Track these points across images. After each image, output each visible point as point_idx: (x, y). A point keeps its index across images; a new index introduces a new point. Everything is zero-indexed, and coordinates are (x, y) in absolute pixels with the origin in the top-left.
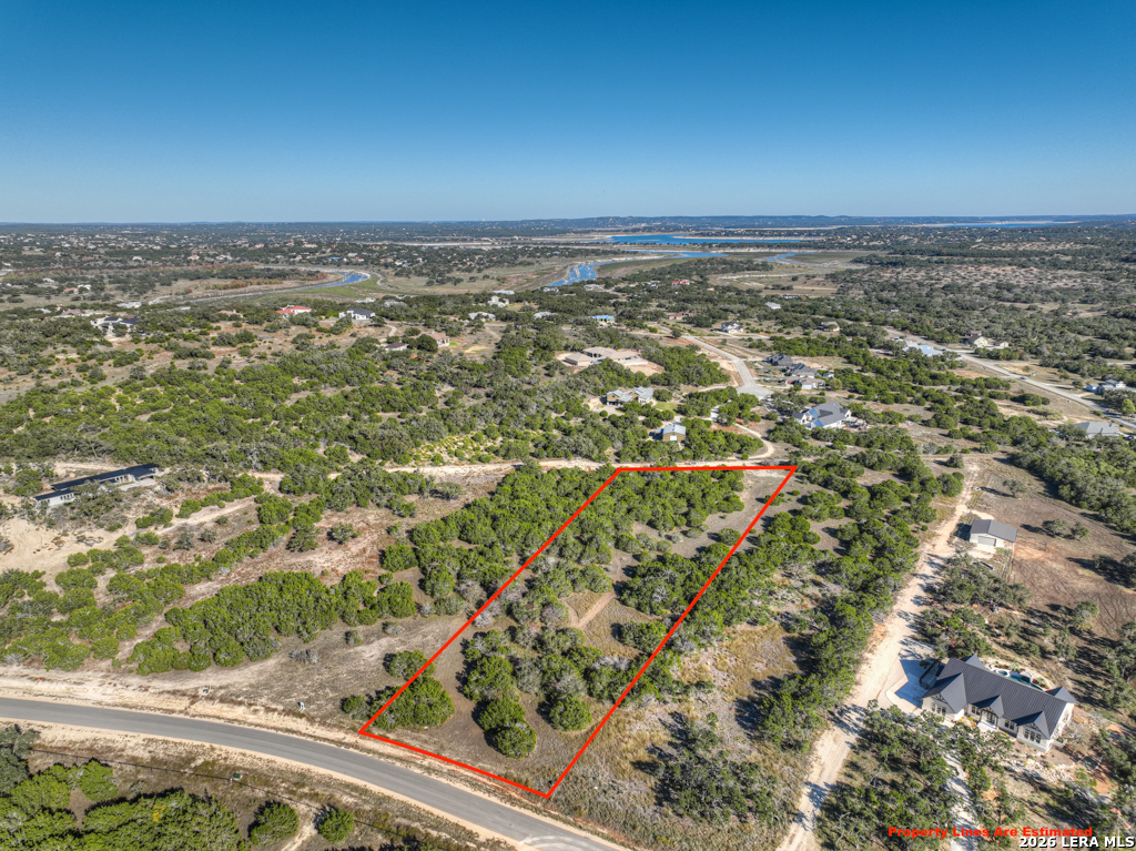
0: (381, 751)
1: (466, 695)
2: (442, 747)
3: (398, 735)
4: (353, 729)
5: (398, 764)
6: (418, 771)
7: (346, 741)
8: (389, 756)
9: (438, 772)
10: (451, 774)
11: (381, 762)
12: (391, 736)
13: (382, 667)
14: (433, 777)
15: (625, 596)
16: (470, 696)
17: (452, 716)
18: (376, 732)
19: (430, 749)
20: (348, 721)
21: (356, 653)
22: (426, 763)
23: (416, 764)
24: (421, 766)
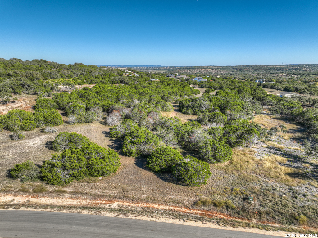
0: (61, 204)
1: (124, 154)
2: (124, 190)
3: (75, 187)
4: (24, 191)
5: (85, 212)
6: (111, 215)
7: (15, 202)
8: (70, 207)
9: (134, 212)
10: (147, 211)
11: (64, 214)
12: (68, 189)
13: (45, 148)
14: (131, 217)
15: (184, 111)
16: (128, 154)
17: (120, 168)
18: (50, 188)
19: (114, 193)
20: (17, 184)
21: (20, 144)
22: (114, 205)
23: (106, 209)
24: (112, 210)
